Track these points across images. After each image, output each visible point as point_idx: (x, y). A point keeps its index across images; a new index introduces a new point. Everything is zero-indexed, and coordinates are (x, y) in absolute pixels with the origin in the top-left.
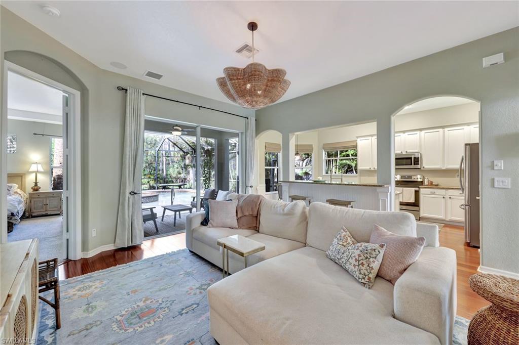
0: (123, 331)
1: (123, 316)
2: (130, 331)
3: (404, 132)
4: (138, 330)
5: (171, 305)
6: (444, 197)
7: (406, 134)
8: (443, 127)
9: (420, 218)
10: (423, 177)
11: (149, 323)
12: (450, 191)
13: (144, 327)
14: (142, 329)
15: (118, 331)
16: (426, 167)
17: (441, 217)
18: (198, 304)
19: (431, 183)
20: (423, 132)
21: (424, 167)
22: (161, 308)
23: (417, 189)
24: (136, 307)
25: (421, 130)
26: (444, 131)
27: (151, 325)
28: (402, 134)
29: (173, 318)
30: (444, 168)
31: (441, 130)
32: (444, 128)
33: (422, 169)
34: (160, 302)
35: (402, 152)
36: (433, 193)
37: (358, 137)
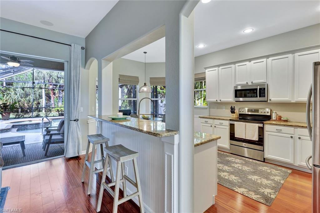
3: (250, 60)
6: (292, 137)
7: (253, 62)
8: (293, 52)
9: (264, 159)
10: (271, 110)
12: (299, 129)
16: (273, 99)
17: (289, 160)
19: (280, 119)
20: (271, 59)
21: (270, 100)
23: (261, 125)
25: (268, 57)
26: (294, 56)
28: (247, 63)
30: (293, 101)
31: (290, 56)
32: (294, 54)
33: (269, 101)
35: (247, 83)
36: (279, 131)
37: (206, 68)
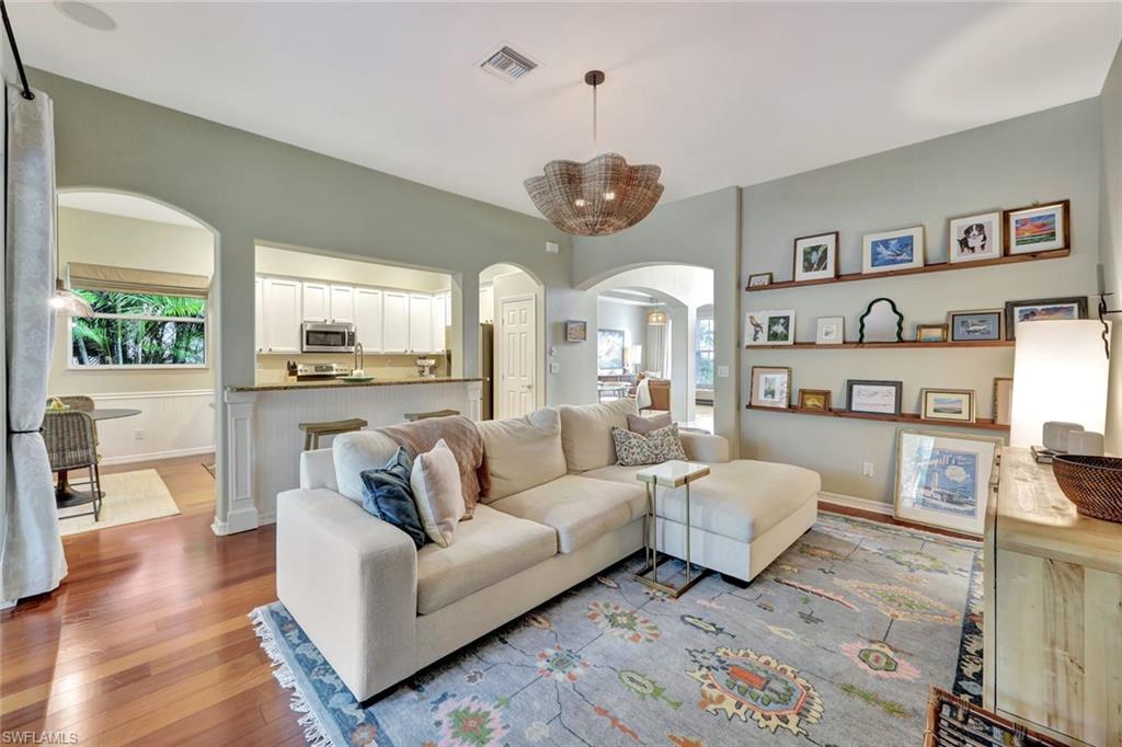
0: (811, 691)
1: (785, 716)
2: (804, 682)
4: (792, 672)
5: (703, 651)
11: (767, 663)
13: (781, 666)
14: (785, 666)
15: (817, 700)
18: (683, 618)
22: (721, 662)
24: (744, 708)
27: (770, 659)
29: (733, 637)
34: (704, 671)
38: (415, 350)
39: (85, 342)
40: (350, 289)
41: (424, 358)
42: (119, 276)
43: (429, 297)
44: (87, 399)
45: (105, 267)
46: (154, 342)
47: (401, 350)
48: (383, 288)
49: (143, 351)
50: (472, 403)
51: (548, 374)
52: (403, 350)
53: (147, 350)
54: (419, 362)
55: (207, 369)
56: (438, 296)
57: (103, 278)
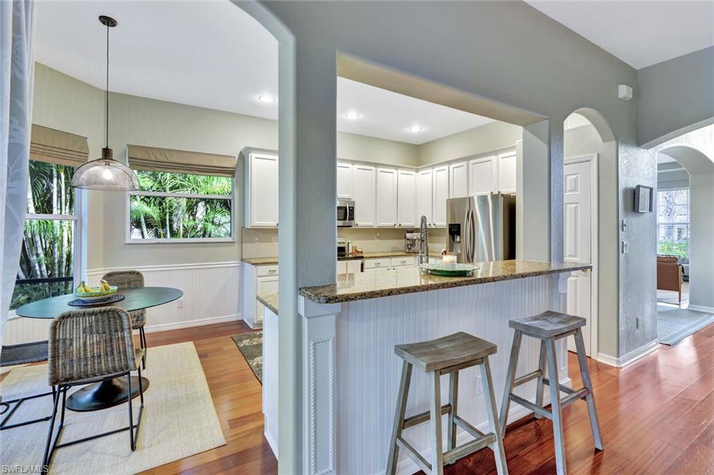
16: (359, 223)
20: (356, 166)
21: (357, 225)
26: (376, 171)
30: (376, 227)
31: (374, 169)
33: (354, 227)
36: (378, 266)
38: (403, 224)
39: (145, 218)
40: (349, 165)
41: (411, 232)
42: (167, 158)
43: (413, 173)
44: (138, 273)
45: (155, 148)
46: (191, 217)
47: (390, 224)
48: (376, 165)
49: (183, 226)
50: (562, 296)
51: (621, 254)
52: (392, 224)
53: (186, 225)
54: (408, 235)
55: (234, 242)
56: (421, 172)
57: (154, 159)
